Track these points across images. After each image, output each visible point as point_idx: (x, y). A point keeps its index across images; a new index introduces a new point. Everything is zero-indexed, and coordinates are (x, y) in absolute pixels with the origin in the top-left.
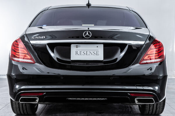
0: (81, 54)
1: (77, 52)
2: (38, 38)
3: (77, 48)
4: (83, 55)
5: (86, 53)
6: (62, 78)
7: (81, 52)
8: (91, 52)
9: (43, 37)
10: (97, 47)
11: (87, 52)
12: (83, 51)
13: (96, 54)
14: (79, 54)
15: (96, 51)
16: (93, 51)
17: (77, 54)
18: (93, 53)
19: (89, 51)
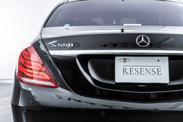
0: (132, 73)
1: (125, 70)
2: (62, 46)
3: (125, 62)
4: (134, 74)
5: (139, 71)
6: (103, 114)
7: (132, 70)
8: (149, 70)
9: (71, 45)
10: (158, 61)
11: (142, 70)
12: (134, 68)
13: (157, 73)
14: (129, 72)
15: (156, 68)
16: (152, 68)
17: (125, 72)
18: (151, 72)
19: (145, 68)
